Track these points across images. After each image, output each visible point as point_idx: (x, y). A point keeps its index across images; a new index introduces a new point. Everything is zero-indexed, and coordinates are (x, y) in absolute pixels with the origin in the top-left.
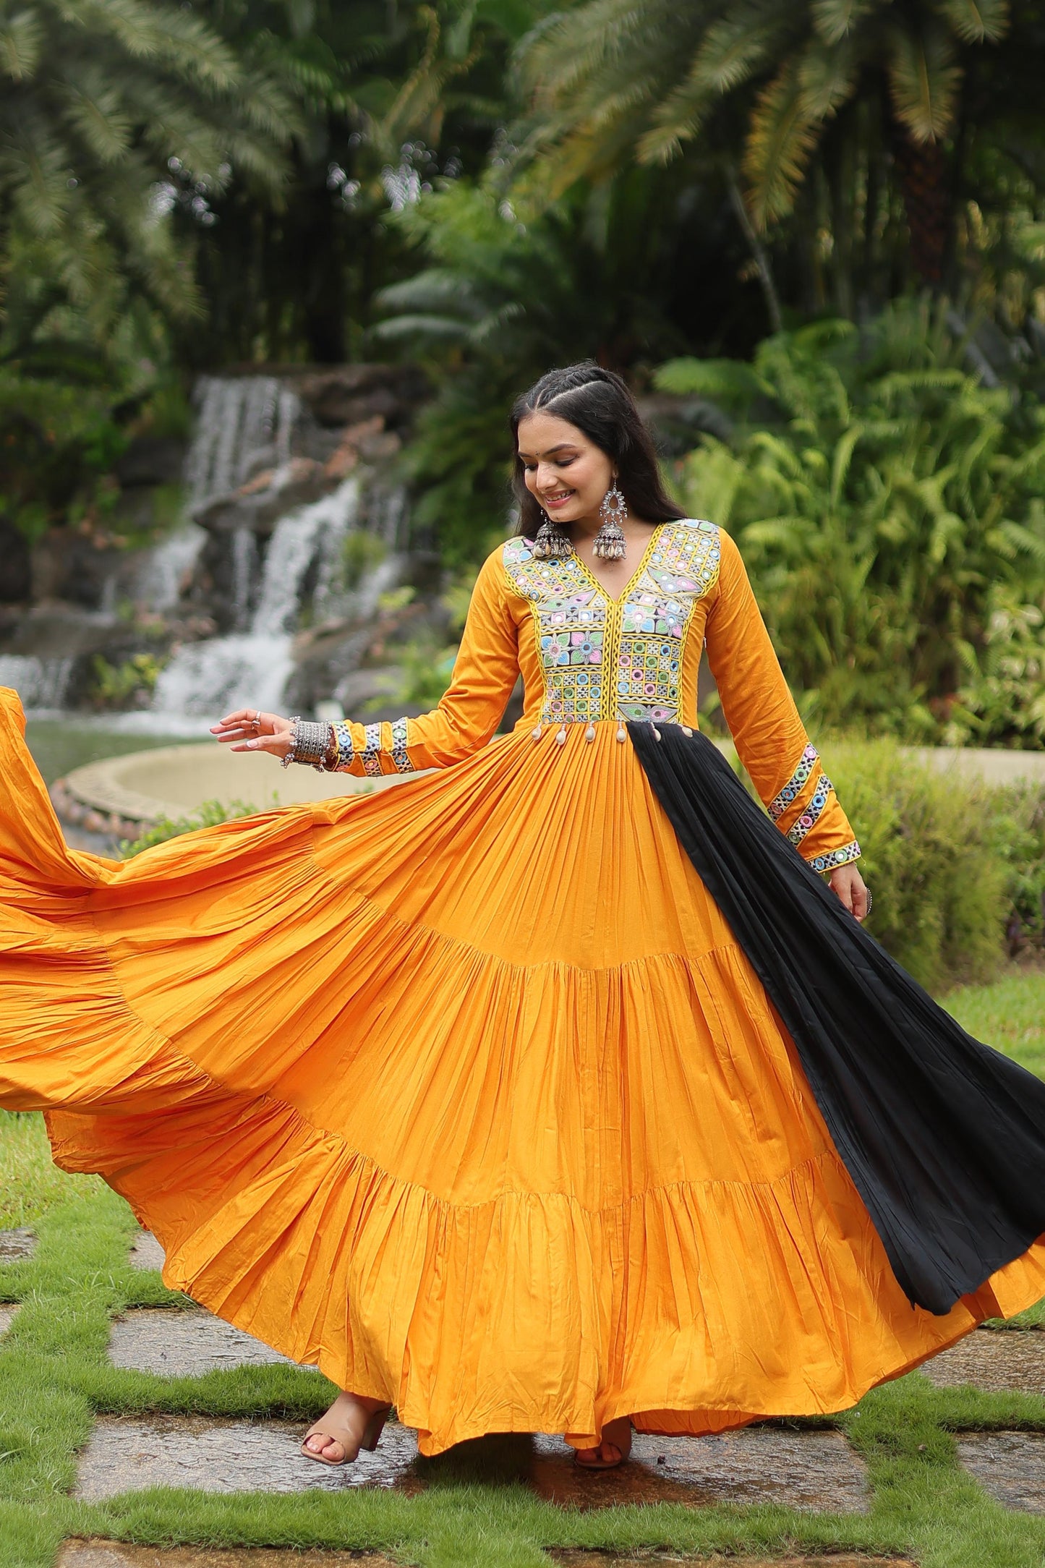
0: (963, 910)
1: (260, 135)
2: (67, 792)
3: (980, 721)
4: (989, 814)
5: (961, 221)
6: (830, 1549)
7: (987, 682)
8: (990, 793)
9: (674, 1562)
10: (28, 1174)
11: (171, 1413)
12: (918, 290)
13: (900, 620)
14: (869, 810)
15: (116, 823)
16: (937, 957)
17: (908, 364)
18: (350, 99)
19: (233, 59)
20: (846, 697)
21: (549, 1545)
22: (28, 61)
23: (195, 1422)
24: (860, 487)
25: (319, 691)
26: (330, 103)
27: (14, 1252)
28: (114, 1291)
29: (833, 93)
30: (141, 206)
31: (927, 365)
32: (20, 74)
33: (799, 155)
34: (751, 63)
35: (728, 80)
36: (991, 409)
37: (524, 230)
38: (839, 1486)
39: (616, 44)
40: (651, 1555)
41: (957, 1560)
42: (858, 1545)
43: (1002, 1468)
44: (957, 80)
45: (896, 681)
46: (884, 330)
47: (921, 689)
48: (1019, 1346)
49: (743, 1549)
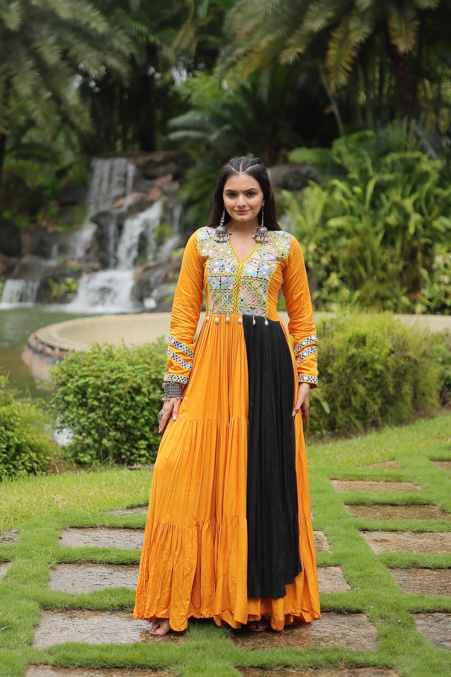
0: (421, 386)
1: (118, 53)
2: (36, 338)
3: (430, 303)
4: (432, 344)
5: (420, 87)
6: (360, 666)
7: (433, 286)
8: (433, 335)
9: (292, 672)
10: (15, 506)
11: (76, 610)
12: (402, 117)
13: (396, 260)
14: (380, 343)
15: (57, 351)
16: (410, 406)
17: (399, 148)
18: (156, 37)
19: (106, 21)
20: (372, 293)
21: (238, 665)
22: (17, 22)
23: (86, 613)
24: (378, 202)
25: (146, 293)
26: (147, 39)
27: (9, 540)
28: (52, 557)
29: (364, 32)
30: (67, 84)
31: (406, 149)
32: (13, 28)
33: (349, 59)
34: (328, 20)
35: (318, 27)
36: (434, 168)
37: (232, 93)
38: (364, 638)
39: (270, 12)
40: (282, 669)
41: (414, 670)
42: (371, 664)
43: (434, 630)
44: (418, 26)
45: (394, 286)
46: (387, 135)
47: (405, 289)
48: (443, 576)
49: (322, 666)
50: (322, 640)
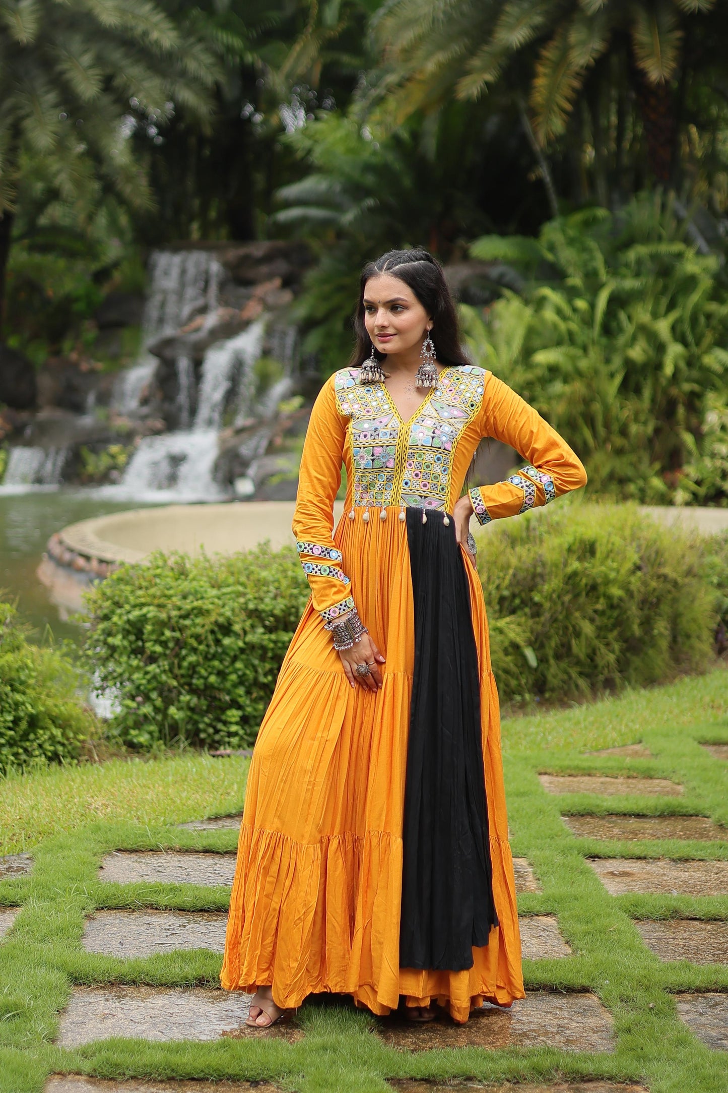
0: (684, 622)
1: (193, 81)
2: (61, 542)
3: (699, 488)
4: (702, 555)
5: (683, 138)
6: (587, 1079)
7: (703, 461)
8: (704, 541)
9: (477, 1088)
10: (28, 815)
11: (126, 984)
12: (654, 186)
13: (642, 418)
14: (618, 554)
15: (94, 564)
16: (666, 655)
17: (648, 238)
18: (255, 56)
19: (174, 29)
20: (605, 471)
21: (389, 1077)
22: (32, 31)
23: (143, 990)
24: (614, 324)
25: (237, 470)
26: (242, 58)
27: (18, 871)
28: (87, 898)
29: (593, 49)
30: (112, 131)
31: (660, 239)
32: (25, 40)
33: (569, 93)
34: (535, 28)
35: (519, 41)
36: (705, 270)
37: (378, 146)
38: (594, 1033)
39: (441, 16)
40: (461, 1083)
41: (675, 1086)
42: (606, 1075)
43: (708, 1020)
44: (679, 39)
45: (640, 460)
46: (630, 215)
47: (657, 466)
48: (721, 932)
49: (525, 1079)
50: (526, 1035)
